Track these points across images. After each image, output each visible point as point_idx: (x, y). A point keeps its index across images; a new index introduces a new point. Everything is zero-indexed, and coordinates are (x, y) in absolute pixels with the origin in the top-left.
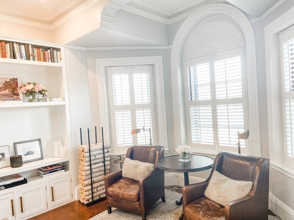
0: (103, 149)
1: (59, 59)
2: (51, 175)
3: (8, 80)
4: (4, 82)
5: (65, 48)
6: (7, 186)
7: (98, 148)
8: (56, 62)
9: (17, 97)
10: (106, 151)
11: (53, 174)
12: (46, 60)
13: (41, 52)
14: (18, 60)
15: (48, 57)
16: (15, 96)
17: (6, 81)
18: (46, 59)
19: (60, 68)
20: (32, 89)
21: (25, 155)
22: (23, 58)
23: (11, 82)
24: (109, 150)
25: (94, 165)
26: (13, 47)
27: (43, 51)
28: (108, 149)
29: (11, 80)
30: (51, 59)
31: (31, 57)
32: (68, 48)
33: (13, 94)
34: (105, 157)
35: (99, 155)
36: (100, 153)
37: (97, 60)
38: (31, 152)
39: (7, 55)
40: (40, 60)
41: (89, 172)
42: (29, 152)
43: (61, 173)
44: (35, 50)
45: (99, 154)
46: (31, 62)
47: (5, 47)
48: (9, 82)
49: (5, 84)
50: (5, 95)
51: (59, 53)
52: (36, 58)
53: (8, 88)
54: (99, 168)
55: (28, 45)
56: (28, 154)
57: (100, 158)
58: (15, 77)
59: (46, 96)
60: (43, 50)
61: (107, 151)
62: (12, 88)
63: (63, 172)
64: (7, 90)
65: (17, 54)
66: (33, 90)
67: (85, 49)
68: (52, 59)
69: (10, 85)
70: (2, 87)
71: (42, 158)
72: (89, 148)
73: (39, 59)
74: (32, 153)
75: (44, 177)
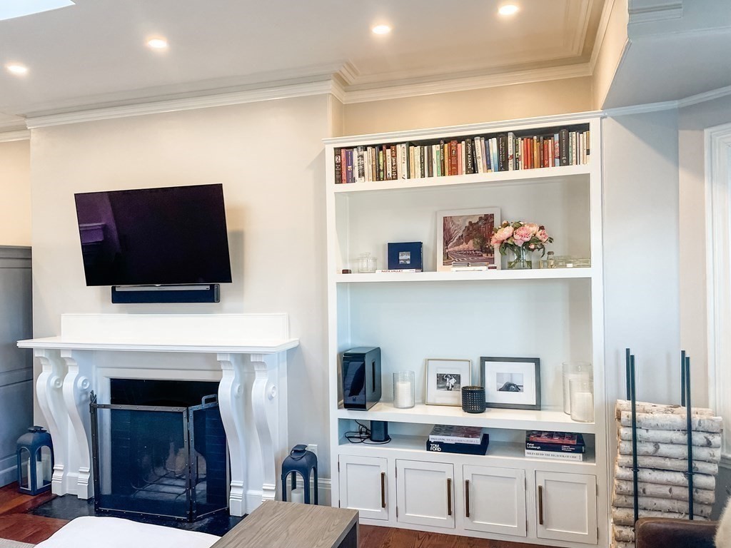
0: (689, 430)
1: (583, 152)
2: (544, 456)
3: (475, 220)
4: (467, 224)
5: (602, 118)
6: (446, 448)
7: (669, 422)
8: (574, 162)
9: (489, 255)
10: (698, 438)
11: (549, 455)
12: (546, 162)
13: (535, 145)
14: (483, 176)
15: (553, 153)
16: (484, 255)
17: (470, 222)
18: (548, 160)
19: (586, 178)
20: (508, 239)
21: (500, 390)
22: (493, 169)
23: (480, 224)
24: (716, 440)
25: (651, 471)
26: (473, 149)
27: (539, 141)
28: (710, 437)
29: (481, 218)
30: (559, 158)
31: (511, 162)
32: (612, 117)
33: (481, 251)
34: (693, 458)
35: (671, 446)
36: (674, 441)
37: (707, 131)
38: (514, 385)
39: (459, 166)
40: (532, 167)
41: (629, 487)
42: (510, 385)
43: (572, 460)
44: (521, 142)
45: (672, 443)
46: (511, 174)
47: (457, 151)
48: (477, 223)
49: (468, 229)
50: (467, 253)
51: (583, 136)
52: (521, 163)
53: (472, 238)
54: (668, 488)
55: (506, 134)
56: (508, 387)
57: (676, 456)
58: (489, 213)
59: (549, 253)
60: (542, 138)
61: (704, 441)
62: (480, 237)
63: (577, 458)
64: (471, 242)
65: (481, 163)
66: (509, 242)
67: (675, 104)
68: (564, 158)
69: (478, 230)
70: (462, 236)
71: (537, 407)
72: (630, 413)
73: (530, 164)
74: (517, 389)
75: (526, 455)
